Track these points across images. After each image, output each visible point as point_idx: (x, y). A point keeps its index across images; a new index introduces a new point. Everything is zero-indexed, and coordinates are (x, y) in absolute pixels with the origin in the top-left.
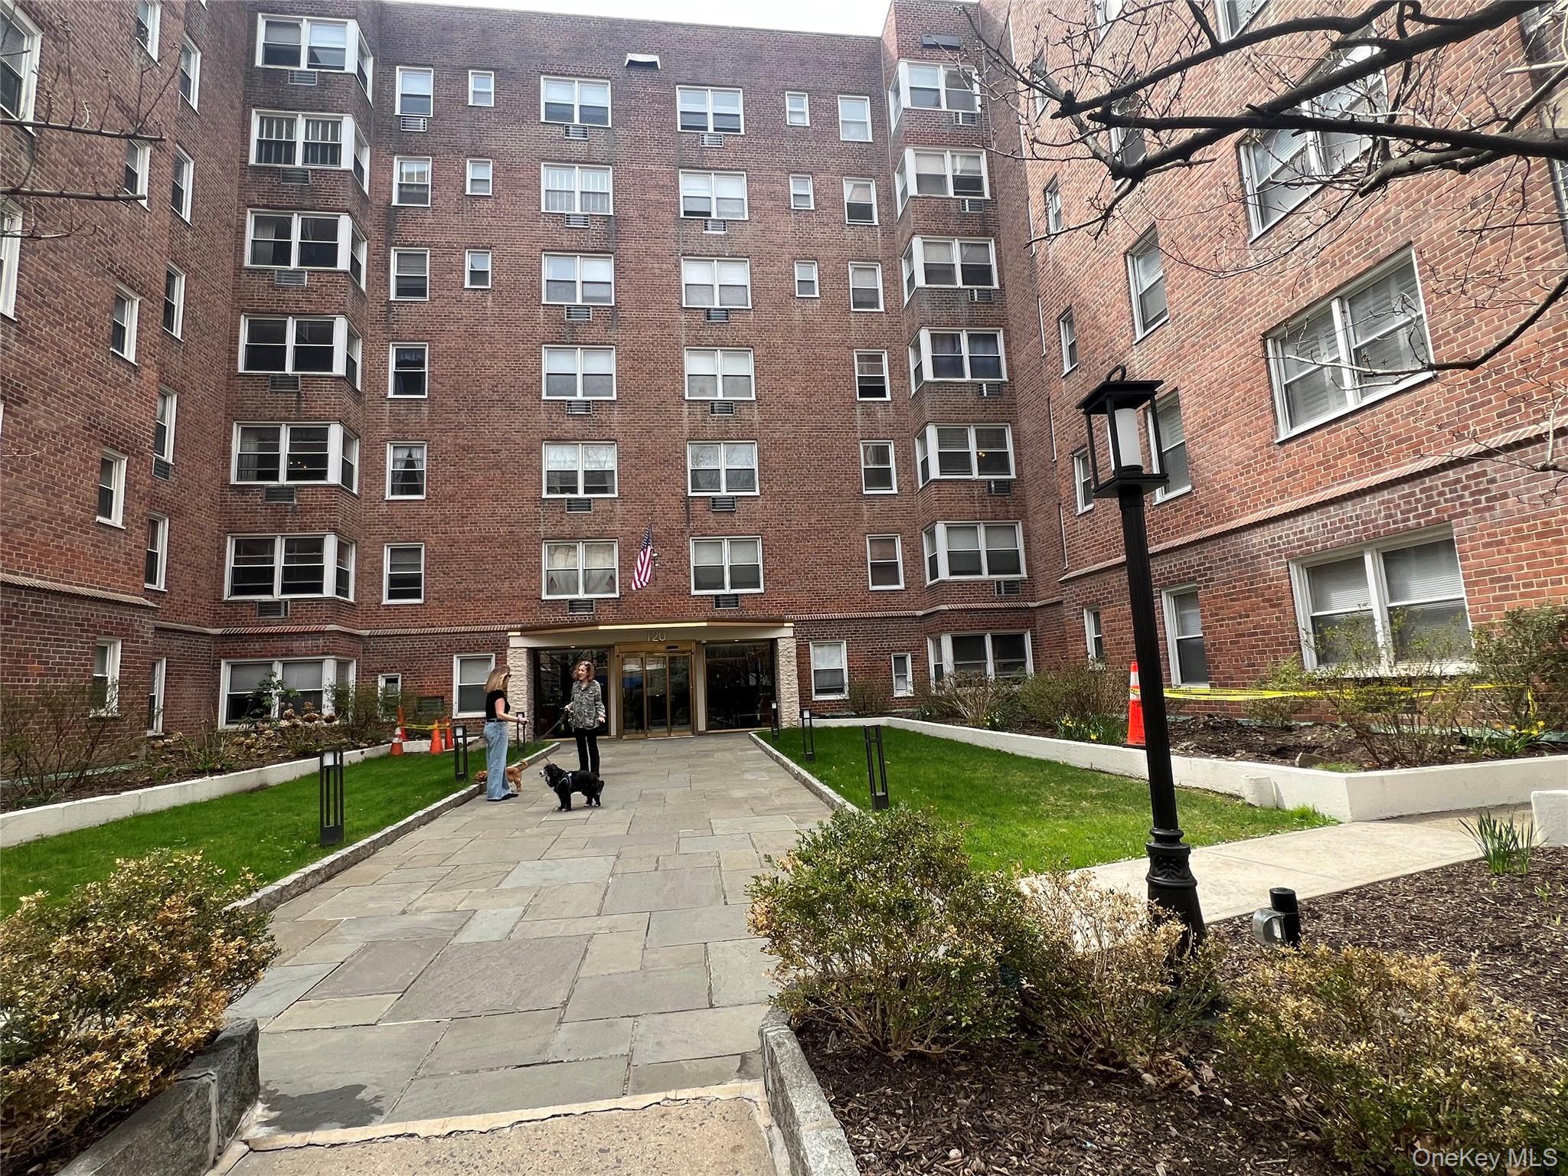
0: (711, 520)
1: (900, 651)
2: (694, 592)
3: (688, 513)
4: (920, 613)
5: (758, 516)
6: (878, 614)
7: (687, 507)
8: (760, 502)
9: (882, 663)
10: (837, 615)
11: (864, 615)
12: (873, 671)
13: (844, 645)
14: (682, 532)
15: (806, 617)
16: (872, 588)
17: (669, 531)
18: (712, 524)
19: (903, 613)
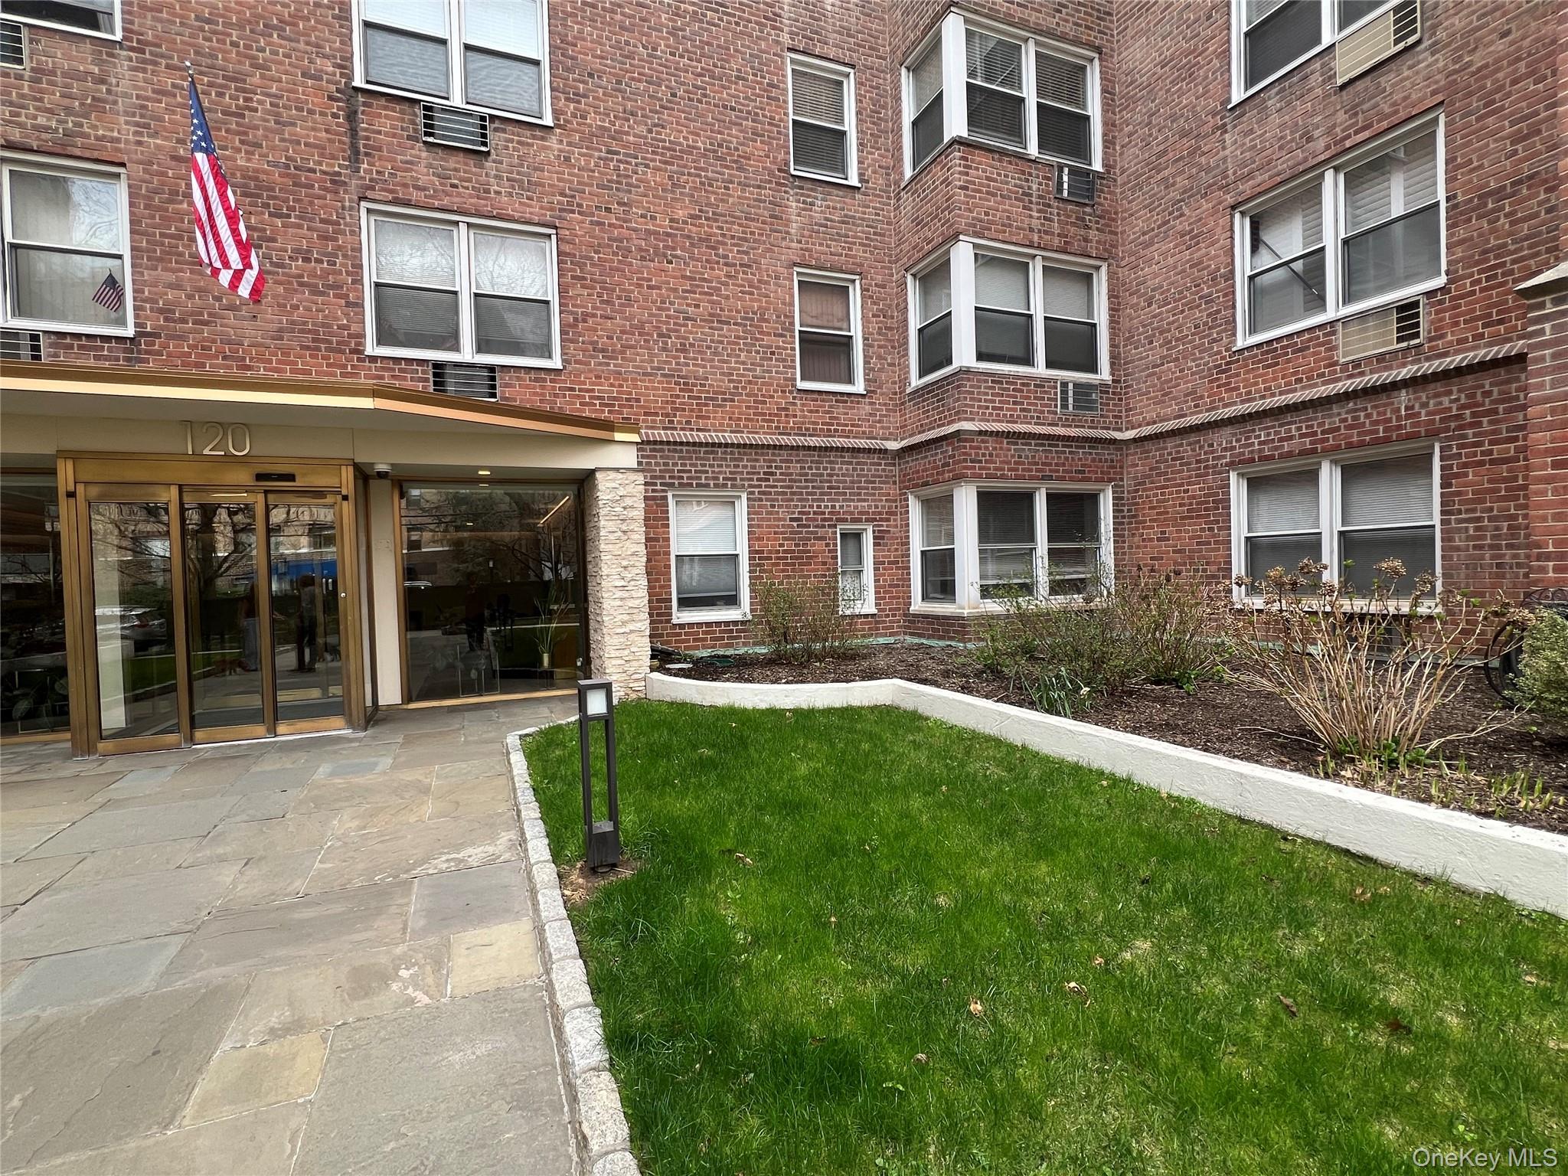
0: (423, 167)
1: (855, 521)
2: (371, 348)
3: (354, 132)
4: (893, 445)
5: (548, 177)
6: (813, 441)
7: (351, 116)
8: (553, 142)
9: (820, 546)
10: (730, 437)
11: (785, 440)
12: (801, 559)
13: (742, 506)
14: (337, 183)
15: (662, 435)
16: (802, 385)
17: (296, 174)
18: (423, 174)
19: (862, 443)
